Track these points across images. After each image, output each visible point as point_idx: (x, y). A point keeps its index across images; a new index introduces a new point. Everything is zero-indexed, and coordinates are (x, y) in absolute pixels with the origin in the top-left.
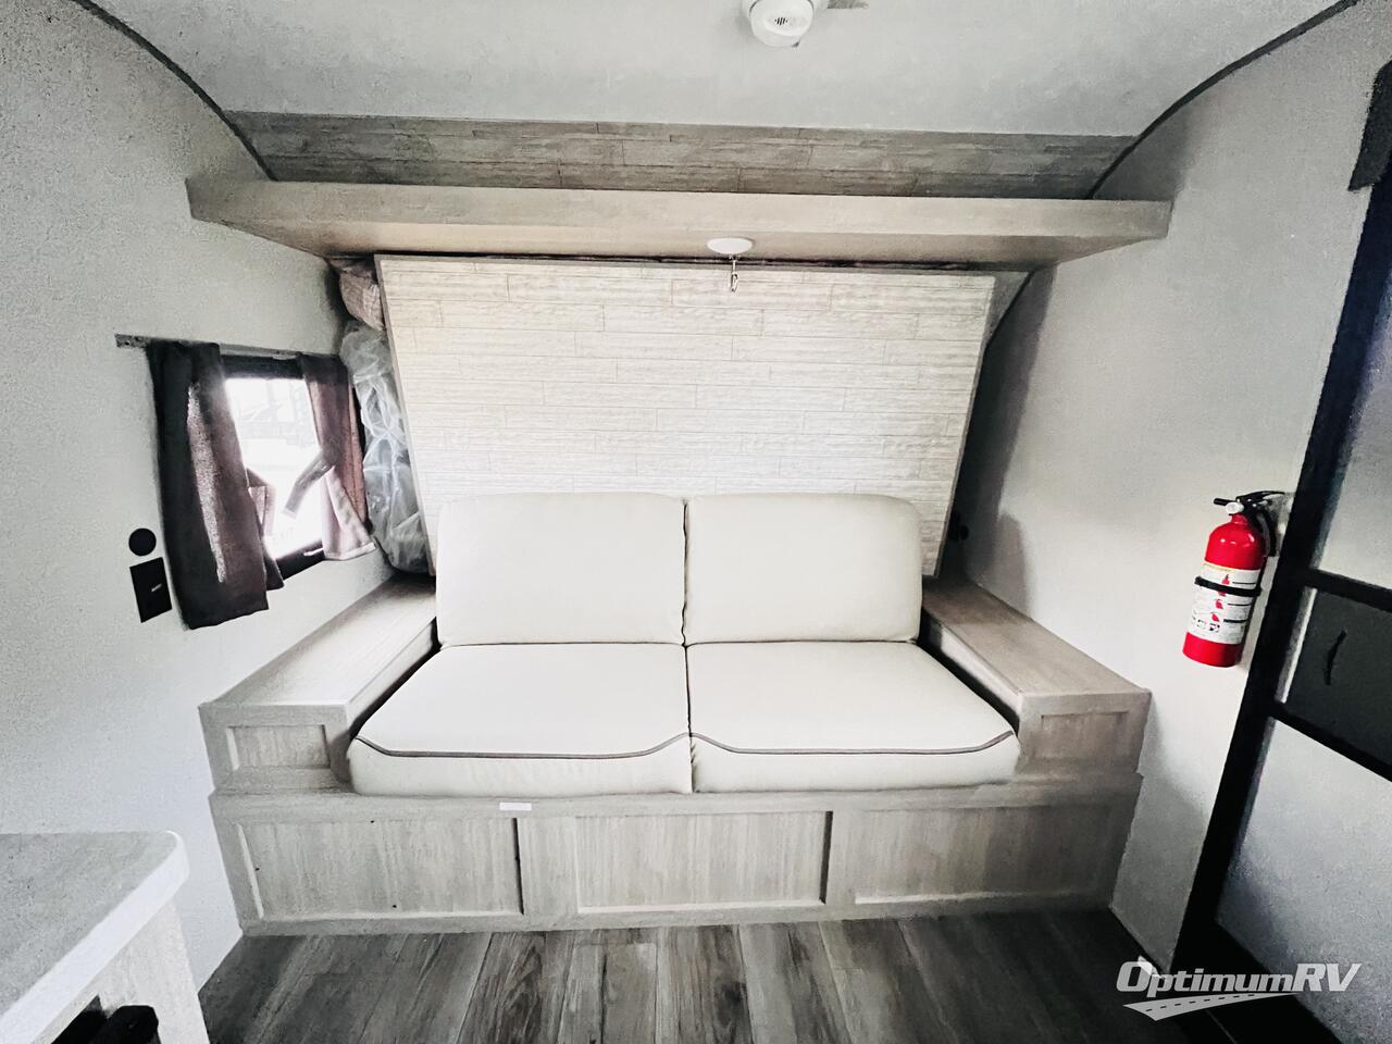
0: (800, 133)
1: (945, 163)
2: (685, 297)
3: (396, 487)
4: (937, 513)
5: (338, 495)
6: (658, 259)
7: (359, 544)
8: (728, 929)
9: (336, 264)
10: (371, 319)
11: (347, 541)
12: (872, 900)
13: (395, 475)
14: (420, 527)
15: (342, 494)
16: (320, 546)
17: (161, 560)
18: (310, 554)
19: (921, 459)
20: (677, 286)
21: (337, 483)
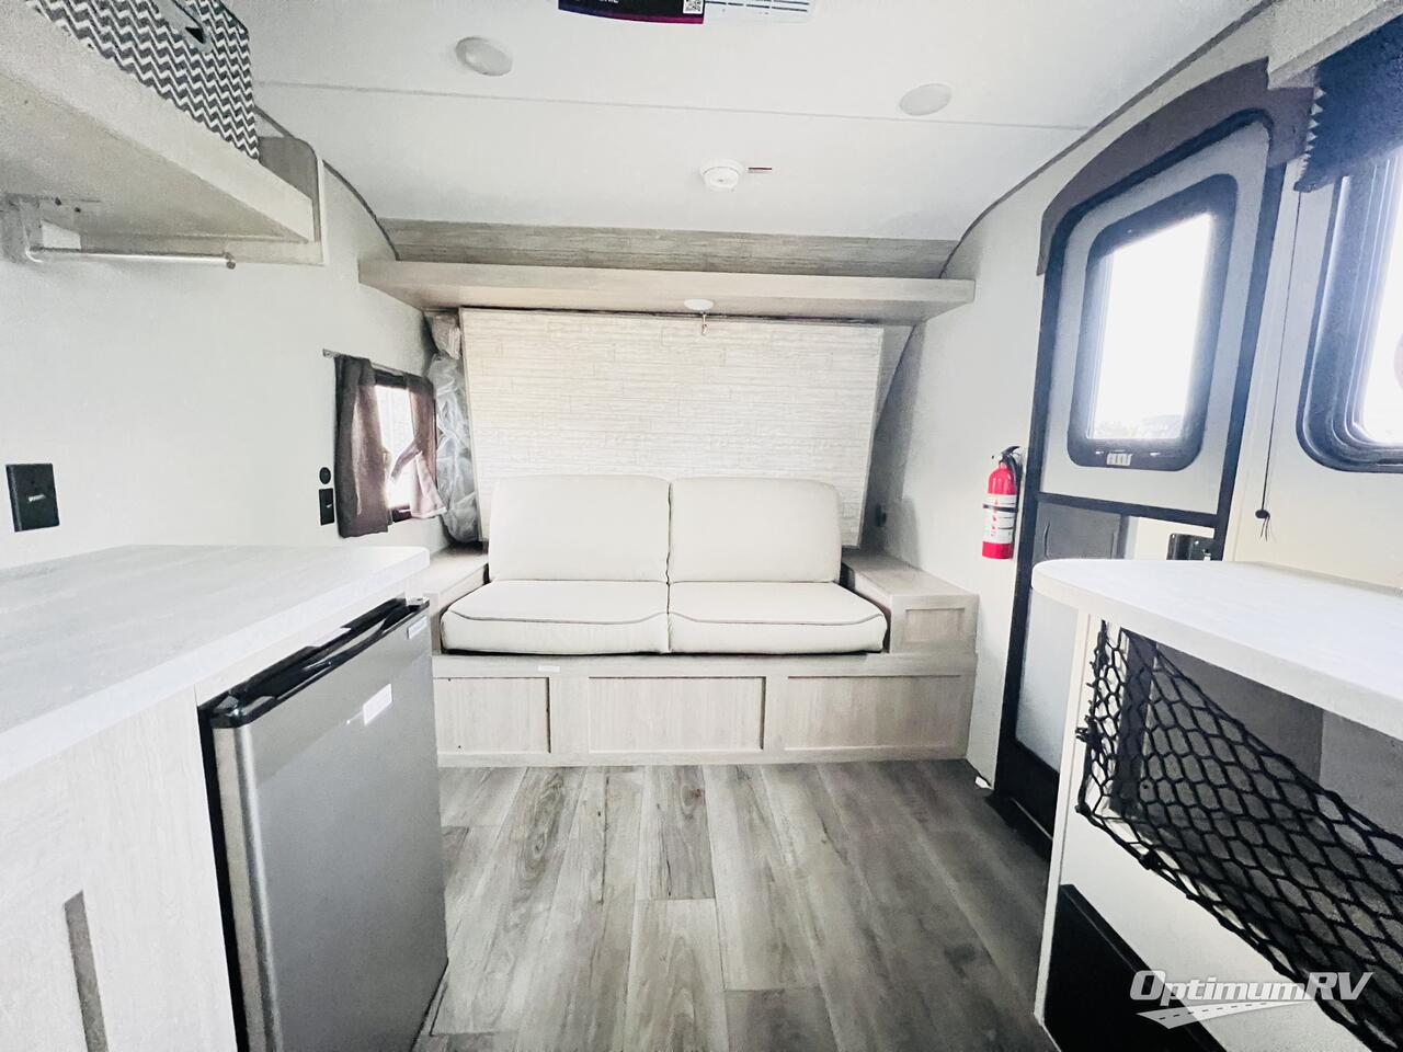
0: (743, 236)
1: (839, 255)
2: (671, 339)
3: (458, 474)
4: (856, 497)
5: (423, 471)
6: (653, 313)
7: (435, 507)
8: (694, 768)
9: (428, 315)
10: (453, 351)
11: (427, 504)
12: (797, 749)
13: (457, 466)
14: (475, 504)
15: (426, 471)
16: (408, 508)
17: (331, 490)
18: (403, 511)
19: (841, 456)
20: (665, 332)
21: (424, 463)
